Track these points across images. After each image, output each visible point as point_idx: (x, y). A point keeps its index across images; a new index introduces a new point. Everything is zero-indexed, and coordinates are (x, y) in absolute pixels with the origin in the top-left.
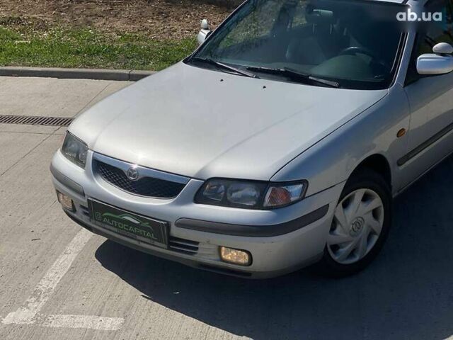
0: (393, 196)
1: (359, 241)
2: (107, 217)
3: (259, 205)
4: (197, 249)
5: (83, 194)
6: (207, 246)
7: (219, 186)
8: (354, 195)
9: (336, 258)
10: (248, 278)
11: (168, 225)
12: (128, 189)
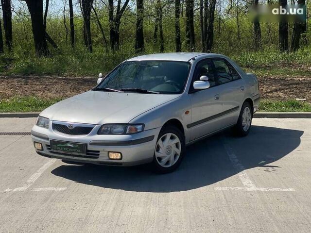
0: (186, 143)
1: (170, 157)
2: (59, 146)
3: (124, 133)
4: (99, 155)
5: (48, 139)
6: (103, 152)
7: (108, 128)
8: (166, 136)
9: (160, 164)
10: (121, 166)
11: (86, 145)
12: (68, 134)
